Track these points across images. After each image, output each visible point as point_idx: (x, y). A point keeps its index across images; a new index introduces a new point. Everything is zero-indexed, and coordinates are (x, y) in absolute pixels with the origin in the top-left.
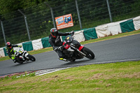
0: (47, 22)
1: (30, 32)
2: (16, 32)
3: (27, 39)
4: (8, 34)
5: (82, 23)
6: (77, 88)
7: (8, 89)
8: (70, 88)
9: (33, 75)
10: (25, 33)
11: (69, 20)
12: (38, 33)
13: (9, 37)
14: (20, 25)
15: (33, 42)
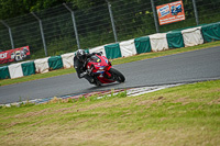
0: (144, 12)
1: (117, 28)
2: (95, 29)
3: (112, 40)
4: (82, 32)
5: (199, 14)
6: (194, 116)
7: (84, 116)
8: (183, 116)
9: (124, 96)
10: (109, 30)
11: (178, 11)
12: (129, 30)
13: (84, 36)
14: (102, 18)
15: (121, 43)
